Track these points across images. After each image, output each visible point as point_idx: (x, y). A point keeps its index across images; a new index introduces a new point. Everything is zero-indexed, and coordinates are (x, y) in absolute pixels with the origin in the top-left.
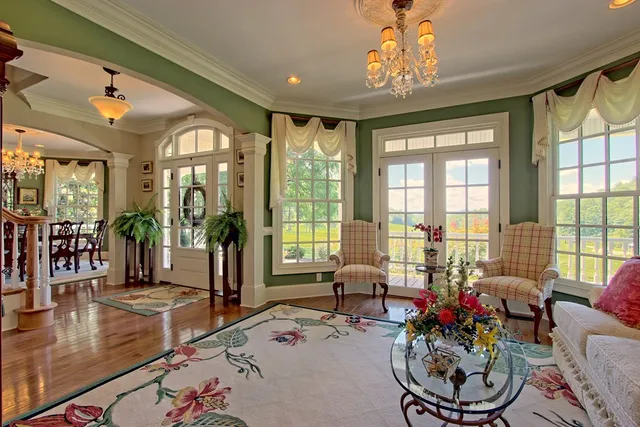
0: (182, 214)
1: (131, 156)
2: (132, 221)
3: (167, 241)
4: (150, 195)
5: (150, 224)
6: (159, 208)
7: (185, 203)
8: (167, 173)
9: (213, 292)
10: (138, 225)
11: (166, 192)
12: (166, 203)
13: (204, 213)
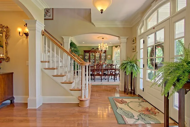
0: (149, 62)
1: (128, 37)
2: (126, 65)
3: (141, 75)
4: (135, 53)
5: (133, 66)
6: (138, 59)
7: (151, 56)
8: (142, 41)
9: (167, 118)
10: (128, 67)
11: (142, 51)
12: (142, 56)
13: (163, 61)
